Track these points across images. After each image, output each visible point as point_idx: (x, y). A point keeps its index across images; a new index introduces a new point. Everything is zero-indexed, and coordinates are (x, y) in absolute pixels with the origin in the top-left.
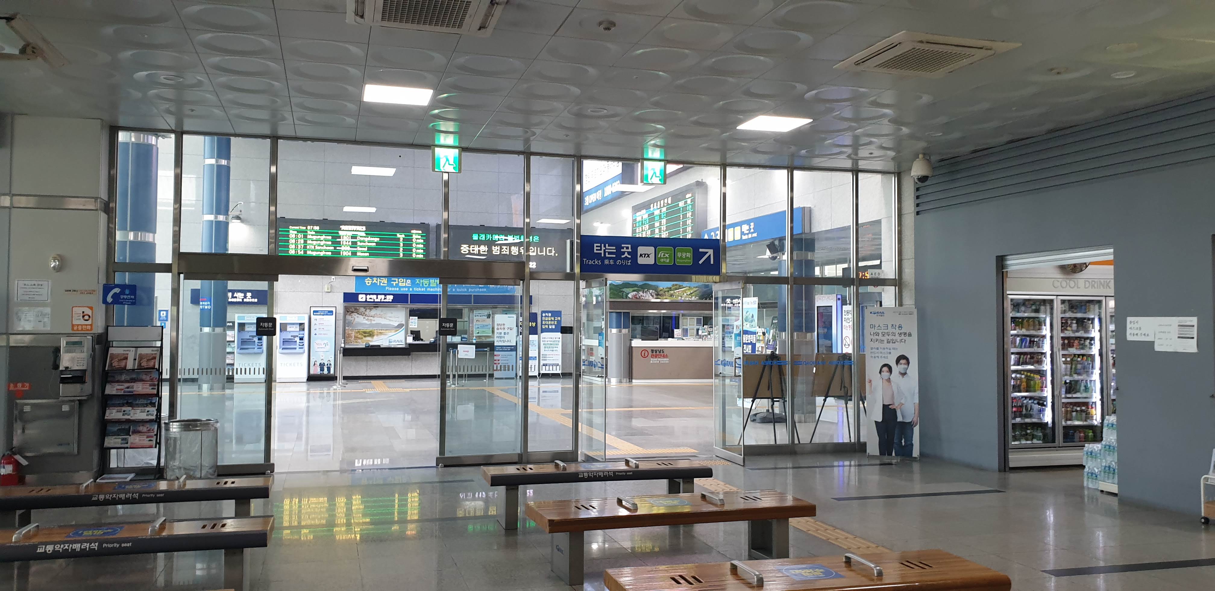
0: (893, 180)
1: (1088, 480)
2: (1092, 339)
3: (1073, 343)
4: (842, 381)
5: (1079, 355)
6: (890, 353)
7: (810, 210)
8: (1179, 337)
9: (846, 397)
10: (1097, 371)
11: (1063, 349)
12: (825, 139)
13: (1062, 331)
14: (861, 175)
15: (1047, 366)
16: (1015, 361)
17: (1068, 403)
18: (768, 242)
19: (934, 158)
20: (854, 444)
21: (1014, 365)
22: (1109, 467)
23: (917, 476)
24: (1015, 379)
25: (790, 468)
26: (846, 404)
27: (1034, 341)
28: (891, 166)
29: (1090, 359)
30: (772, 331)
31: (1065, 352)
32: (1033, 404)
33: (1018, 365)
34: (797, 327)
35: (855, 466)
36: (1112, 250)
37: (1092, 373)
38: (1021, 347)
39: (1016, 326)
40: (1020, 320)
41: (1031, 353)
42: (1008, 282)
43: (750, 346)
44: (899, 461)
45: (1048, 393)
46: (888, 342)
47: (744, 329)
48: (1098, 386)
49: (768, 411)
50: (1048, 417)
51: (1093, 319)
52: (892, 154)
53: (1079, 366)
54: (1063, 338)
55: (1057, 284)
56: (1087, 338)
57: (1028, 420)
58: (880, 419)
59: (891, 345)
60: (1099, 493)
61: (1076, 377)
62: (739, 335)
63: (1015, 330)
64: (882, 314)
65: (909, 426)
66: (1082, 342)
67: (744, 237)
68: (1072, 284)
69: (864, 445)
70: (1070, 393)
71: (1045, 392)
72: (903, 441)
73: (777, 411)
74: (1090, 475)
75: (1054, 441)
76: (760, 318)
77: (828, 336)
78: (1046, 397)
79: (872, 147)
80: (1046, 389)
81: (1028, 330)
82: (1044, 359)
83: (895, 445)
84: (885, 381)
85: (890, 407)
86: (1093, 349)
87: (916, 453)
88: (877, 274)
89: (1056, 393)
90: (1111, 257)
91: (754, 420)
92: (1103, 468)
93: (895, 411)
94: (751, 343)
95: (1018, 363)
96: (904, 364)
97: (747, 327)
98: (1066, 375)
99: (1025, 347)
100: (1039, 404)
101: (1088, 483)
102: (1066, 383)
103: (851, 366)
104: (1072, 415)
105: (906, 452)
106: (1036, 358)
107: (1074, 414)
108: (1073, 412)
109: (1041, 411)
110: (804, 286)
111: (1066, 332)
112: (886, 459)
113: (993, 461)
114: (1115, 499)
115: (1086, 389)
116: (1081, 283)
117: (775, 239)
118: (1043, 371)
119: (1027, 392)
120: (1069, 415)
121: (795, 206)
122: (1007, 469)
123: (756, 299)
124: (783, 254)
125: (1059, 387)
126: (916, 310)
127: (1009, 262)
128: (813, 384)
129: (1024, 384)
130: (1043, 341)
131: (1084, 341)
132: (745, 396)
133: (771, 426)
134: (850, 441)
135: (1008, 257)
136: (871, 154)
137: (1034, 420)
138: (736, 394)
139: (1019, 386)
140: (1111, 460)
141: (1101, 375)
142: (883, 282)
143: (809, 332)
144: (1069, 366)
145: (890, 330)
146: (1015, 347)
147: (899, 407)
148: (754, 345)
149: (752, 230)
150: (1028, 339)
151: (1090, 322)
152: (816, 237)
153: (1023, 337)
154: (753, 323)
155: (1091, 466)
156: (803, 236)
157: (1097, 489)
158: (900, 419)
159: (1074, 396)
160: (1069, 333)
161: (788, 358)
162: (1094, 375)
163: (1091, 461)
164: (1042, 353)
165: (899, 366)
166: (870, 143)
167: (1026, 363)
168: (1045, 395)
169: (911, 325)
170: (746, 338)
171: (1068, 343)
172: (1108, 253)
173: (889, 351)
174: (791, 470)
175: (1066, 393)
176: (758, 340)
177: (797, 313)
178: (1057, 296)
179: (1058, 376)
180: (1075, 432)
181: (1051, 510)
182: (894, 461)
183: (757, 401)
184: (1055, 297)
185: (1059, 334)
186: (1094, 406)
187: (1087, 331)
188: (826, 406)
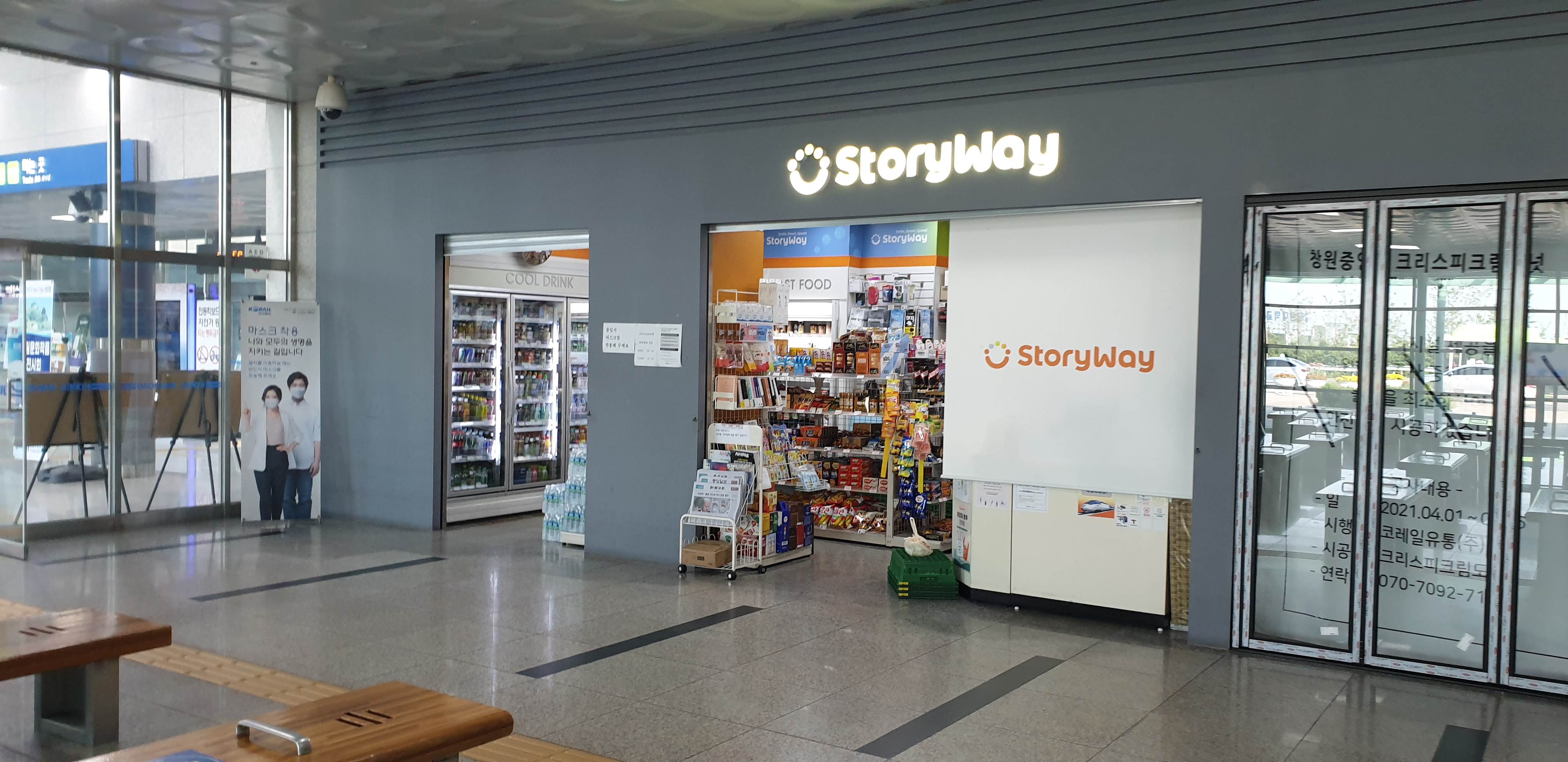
0: (286, 115)
1: (547, 531)
2: (549, 351)
3: (528, 355)
4: (202, 412)
5: (533, 372)
6: (279, 370)
7: (148, 146)
8: (661, 349)
9: (210, 437)
10: (554, 391)
11: (517, 364)
12: (178, 24)
13: (516, 341)
14: (235, 99)
15: (496, 386)
16: (457, 380)
17: (519, 433)
18: (72, 192)
19: (350, 86)
20: (221, 506)
21: (456, 385)
22: (574, 513)
23: (316, 548)
24: (457, 404)
25: (112, 555)
26: (208, 446)
27: (480, 354)
28: (281, 91)
29: (546, 376)
30: (77, 338)
31: (519, 368)
32: (478, 437)
33: (461, 385)
34: (125, 331)
35: (222, 540)
36: (587, 236)
37: (549, 394)
38: (464, 361)
39: (459, 332)
40: (464, 325)
41: (476, 370)
42: (452, 272)
43: (39, 361)
44: (288, 526)
45: (496, 421)
46: (277, 353)
47: (29, 331)
48: (555, 410)
49: (72, 463)
50: (495, 453)
51: (551, 326)
52: (286, 68)
53: (534, 386)
54: (517, 350)
55: (512, 278)
56: (544, 350)
57: (471, 458)
58: (262, 467)
59: (280, 358)
60: (560, 548)
61: (530, 400)
62: (19, 340)
63: (457, 337)
64: (267, 311)
65: (307, 474)
66: (538, 355)
67: (27, 181)
68: (529, 279)
69: (238, 506)
70: (522, 420)
71: (493, 420)
72: (297, 497)
73: (88, 461)
74: (550, 524)
75: (502, 484)
76: (58, 314)
77: (174, 346)
78: (494, 427)
79: (257, 52)
80: (494, 416)
81: (473, 338)
82: (493, 376)
83: (284, 505)
84: (269, 411)
85: (278, 448)
86: (551, 364)
87: (316, 512)
88: (259, 252)
89: (507, 421)
90: (586, 245)
91: (45, 480)
92: (567, 514)
93: (284, 454)
94: (41, 356)
95: (459, 383)
96: (300, 385)
97: (33, 329)
98: (519, 397)
99: (469, 361)
100: (484, 435)
101: (548, 535)
102: (518, 407)
103: (216, 390)
104: (523, 448)
105: (301, 512)
106: (482, 375)
107: (527, 446)
108: (525, 444)
109: (487, 446)
110: (136, 264)
111: (520, 341)
112: (271, 526)
113: (427, 517)
114: (581, 553)
115: (542, 415)
116: (540, 278)
117: (85, 188)
118: (491, 392)
119: (470, 420)
120: (520, 449)
121: (123, 137)
122: (444, 525)
123: (50, 284)
124: (101, 213)
125: (510, 413)
126: (318, 307)
127: (453, 245)
128: (154, 418)
129: (467, 411)
130: (492, 353)
131: (541, 353)
132: (31, 441)
133: (78, 487)
134: (215, 502)
135: (453, 237)
136: (254, 63)
137: (480, 458)
138: (13, 439)
139: (461, 413)
140: (578, 503)
141: (559, 397)
142: (268, 264)
143: (144, 339)
144: (522, 386)
145: (280, 335)
146: (456, 360)
147: (291, 449)
148: (46, 360)
149: (42, 170)
150: (474, 350)
151: (548, 329)
152: (157, 191)
153: (467, 347)
154: (44, 323)
155: (551, 512)
156: (136, 188)
157: (558, 542)
158: (292, 465)
159: (527, 423)
160: (523, 344)
161: (112, 379)
162: (550, 397)
163: (552, 507)
164: (489, 369)
165: (292, 388)
166: (254, 44)
167: (470, 382)
168: (493, 424)
169: (312, 329)
170: (32, 347)
171: (522, 355)
172: (581, 240)
173: (277, 367)
174: (114, 558)
175: (518, 419)
176: (55, 352)
177: (125, 309)
178: (511, 293)
179: (510, 398)
180: (527, 469)
181: (495, 574)
182: (282, 527)
183: (52, 449)
184: (509, 295)
185: (511, 345)
186: (549, 435)
187: (543, 340)
188: (176, 450)
